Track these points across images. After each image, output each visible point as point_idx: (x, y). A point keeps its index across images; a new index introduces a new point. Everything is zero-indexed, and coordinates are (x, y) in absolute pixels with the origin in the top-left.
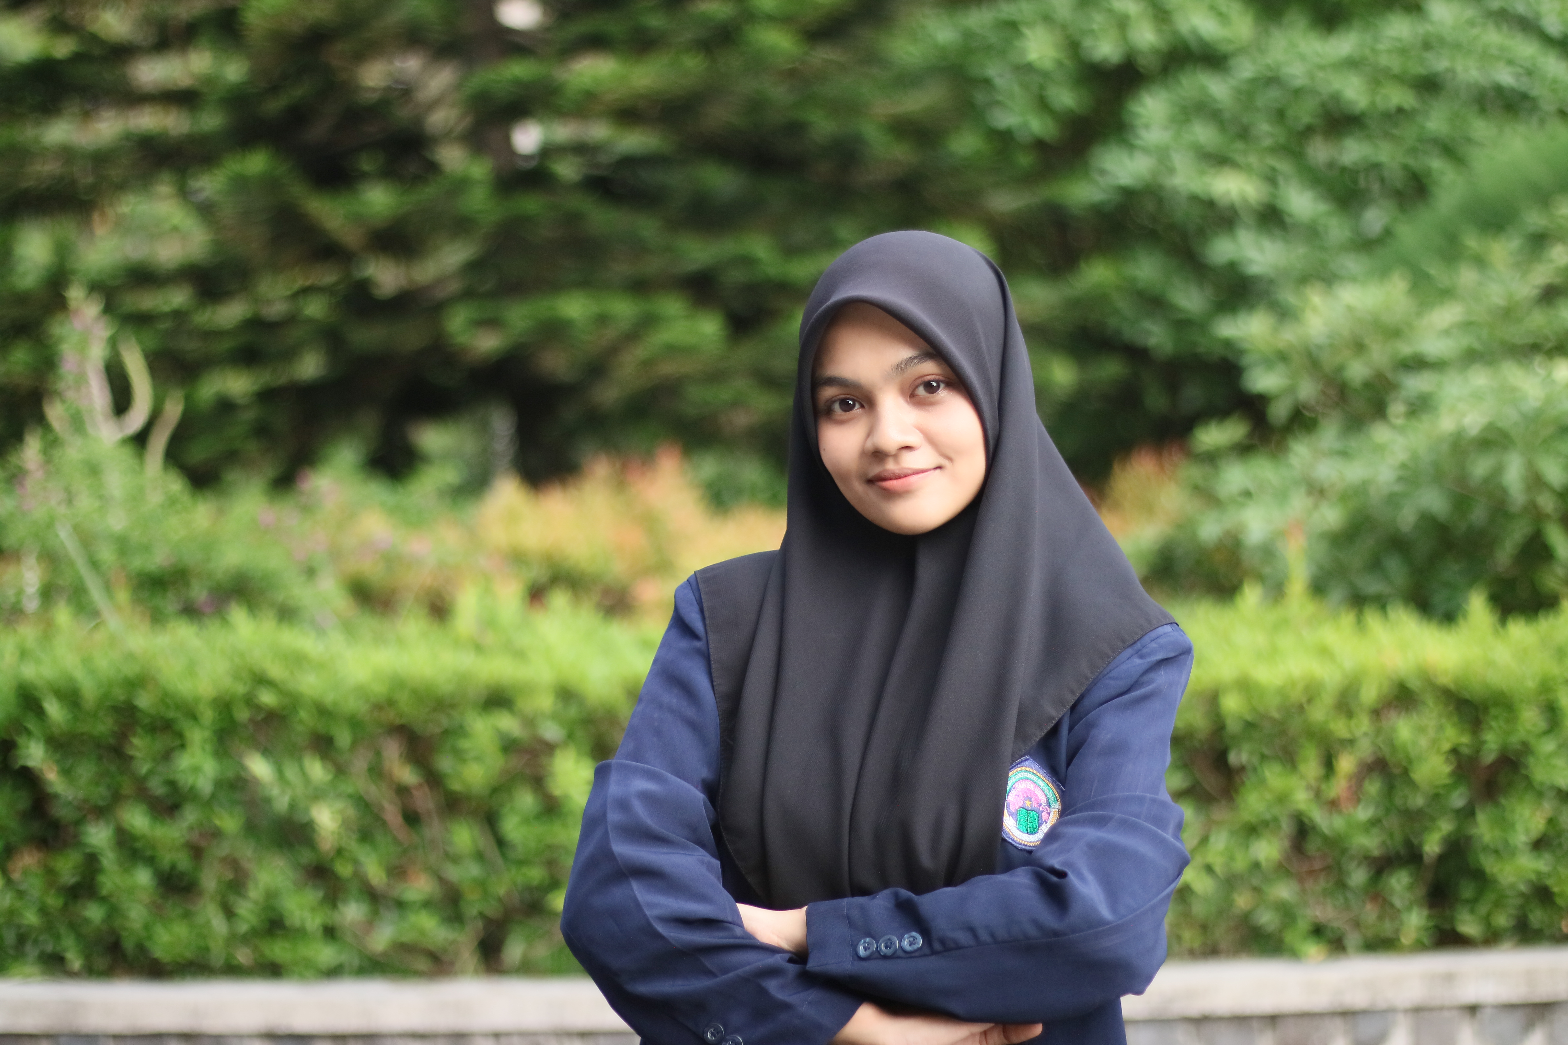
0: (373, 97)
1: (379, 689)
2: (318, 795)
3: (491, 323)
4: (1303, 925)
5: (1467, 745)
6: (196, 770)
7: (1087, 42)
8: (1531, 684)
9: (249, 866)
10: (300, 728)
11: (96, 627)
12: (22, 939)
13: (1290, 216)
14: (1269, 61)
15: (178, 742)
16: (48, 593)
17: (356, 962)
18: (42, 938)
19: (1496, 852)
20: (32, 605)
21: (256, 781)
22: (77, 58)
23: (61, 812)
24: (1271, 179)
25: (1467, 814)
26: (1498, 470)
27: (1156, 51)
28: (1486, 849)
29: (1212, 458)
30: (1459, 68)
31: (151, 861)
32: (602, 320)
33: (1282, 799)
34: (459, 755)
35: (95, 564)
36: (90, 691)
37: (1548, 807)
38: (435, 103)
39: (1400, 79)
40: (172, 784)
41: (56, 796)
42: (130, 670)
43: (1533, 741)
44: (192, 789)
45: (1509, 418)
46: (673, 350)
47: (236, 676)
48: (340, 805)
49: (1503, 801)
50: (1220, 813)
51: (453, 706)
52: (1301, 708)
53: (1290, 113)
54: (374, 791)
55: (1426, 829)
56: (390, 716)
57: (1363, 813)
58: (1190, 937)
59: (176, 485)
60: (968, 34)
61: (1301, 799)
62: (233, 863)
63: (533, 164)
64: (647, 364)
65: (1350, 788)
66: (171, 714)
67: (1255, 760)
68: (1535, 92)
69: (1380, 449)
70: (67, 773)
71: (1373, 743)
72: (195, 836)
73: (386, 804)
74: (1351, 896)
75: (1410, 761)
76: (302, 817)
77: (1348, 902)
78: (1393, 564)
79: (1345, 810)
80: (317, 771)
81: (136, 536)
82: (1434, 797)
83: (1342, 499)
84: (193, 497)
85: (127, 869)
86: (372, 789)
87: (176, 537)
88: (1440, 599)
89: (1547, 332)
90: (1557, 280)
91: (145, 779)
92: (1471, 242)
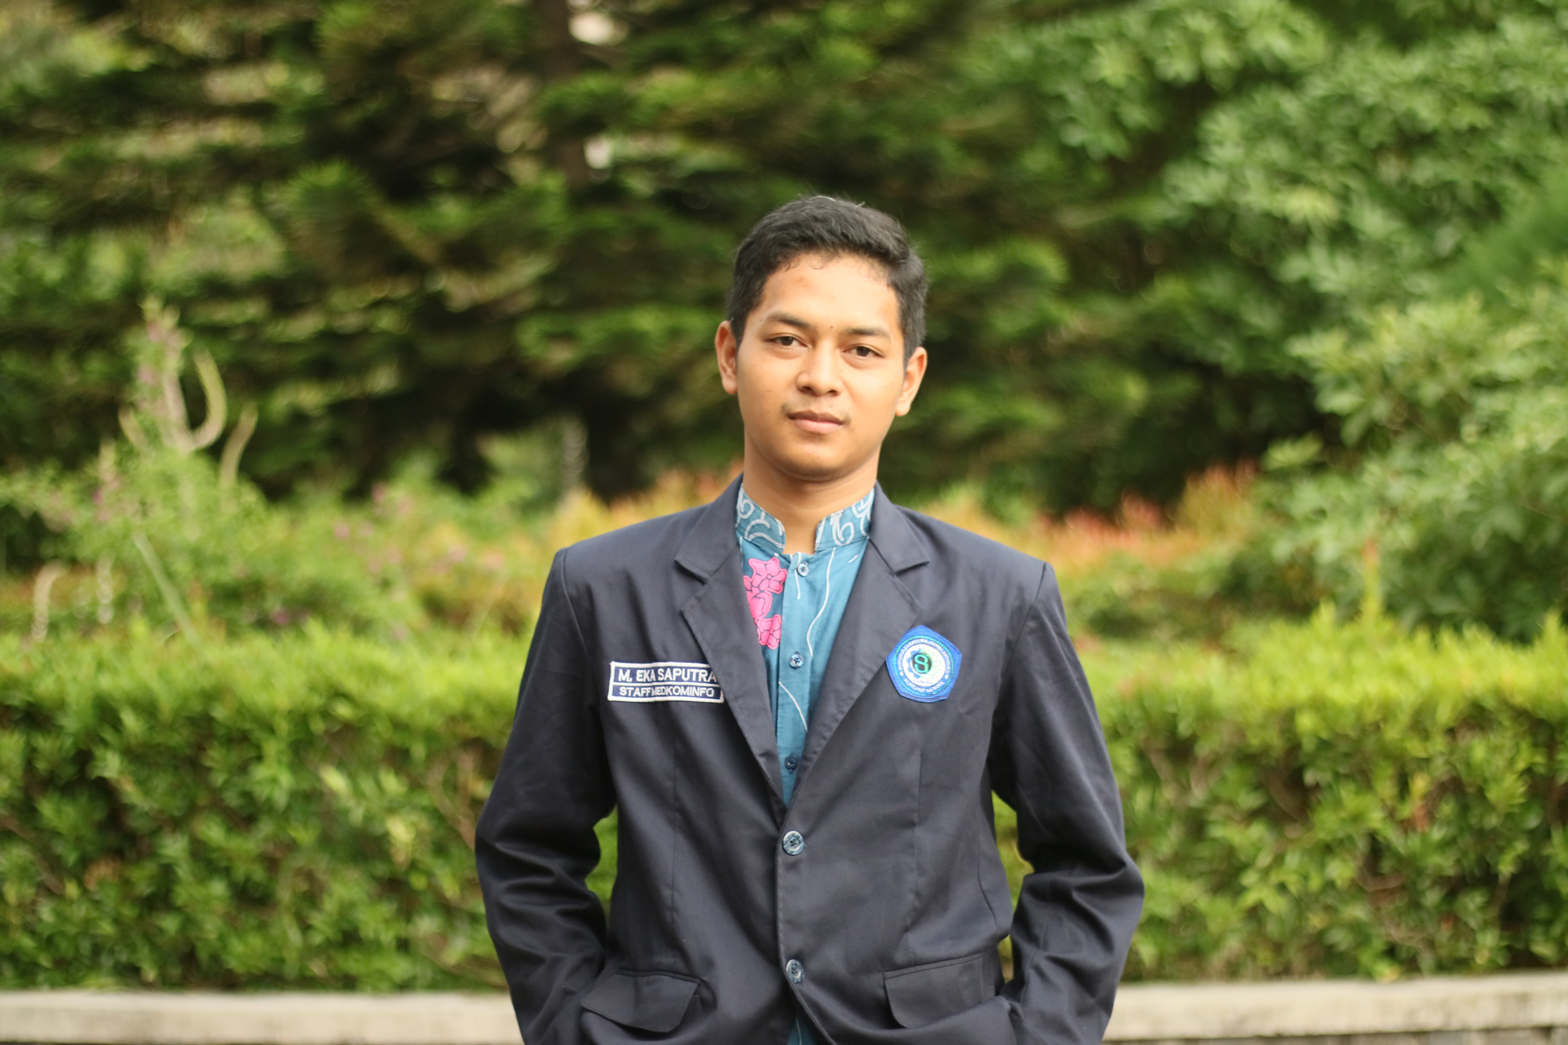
1: (455, 703)
2: (392, 810)
3: (566, 337)
4: (1378, 945)
5: (1542, 765)
6: (274, 781)
7: (1161, 61)
9: (321, 876)
10: (376, 740)
11: (173, 637)
12: (97, 950)
13: (1363, 233)
14: (1342, 78)
15: (253, 753)
16: (122, 604)
17: (429, 974)
18: (117, 948)
20: (106, 616)
21: (333, 794)
22: (154, 70)
23: (136, 823)
24: (1344, 197)
25: (1541, 835)
27: (1227, 68)
28: (1559, 869)
29: (1284, 476)
30: (1532, 88)
31: (226, 872)
32: (675, 334)
33: (1357, 818)
35: (170, 575)
36: (167, 703)
38: (507, 118)
39: (1472, 98)
40: (248, 796)
41: (132, 807)
42: (206, 682)
44: (269, 799)
47: (313, 688)
48: (414, 817)
50: (1292, 832)
52: (1377, 727)
53: (1364, 132)
54: (447, 804)
55: (1501, 850)
56: (467, 730)
57: (1437, 834)
58: (1264, 956)
59: (251, 496)
60: (1040, 51)
61: (1376, 819)
62: (309, 876)
63: (607, 177)
65: (1425, 807)
66: (248, 726)
67: (1331, 779)
69: (1452, 468)
70: (142, 783)
71: (1447, 762)
72: (270, 847)
73: (461, 818)
74: (1425, 916)
75: (1486, 781)
76: (377, 830)
77: (1422, 922)
78: (1466, 583)
79: (1419, 829)
80: (392, 784)
81: (211, 548)
82: (1509, 816)
83: (1414, 518)
84: (268, 508)
85: (202, 880)
86: (447, 802)
87: (251, 549)
88: (1514, 621)
91: (220, 790)
92: (1545, 261)
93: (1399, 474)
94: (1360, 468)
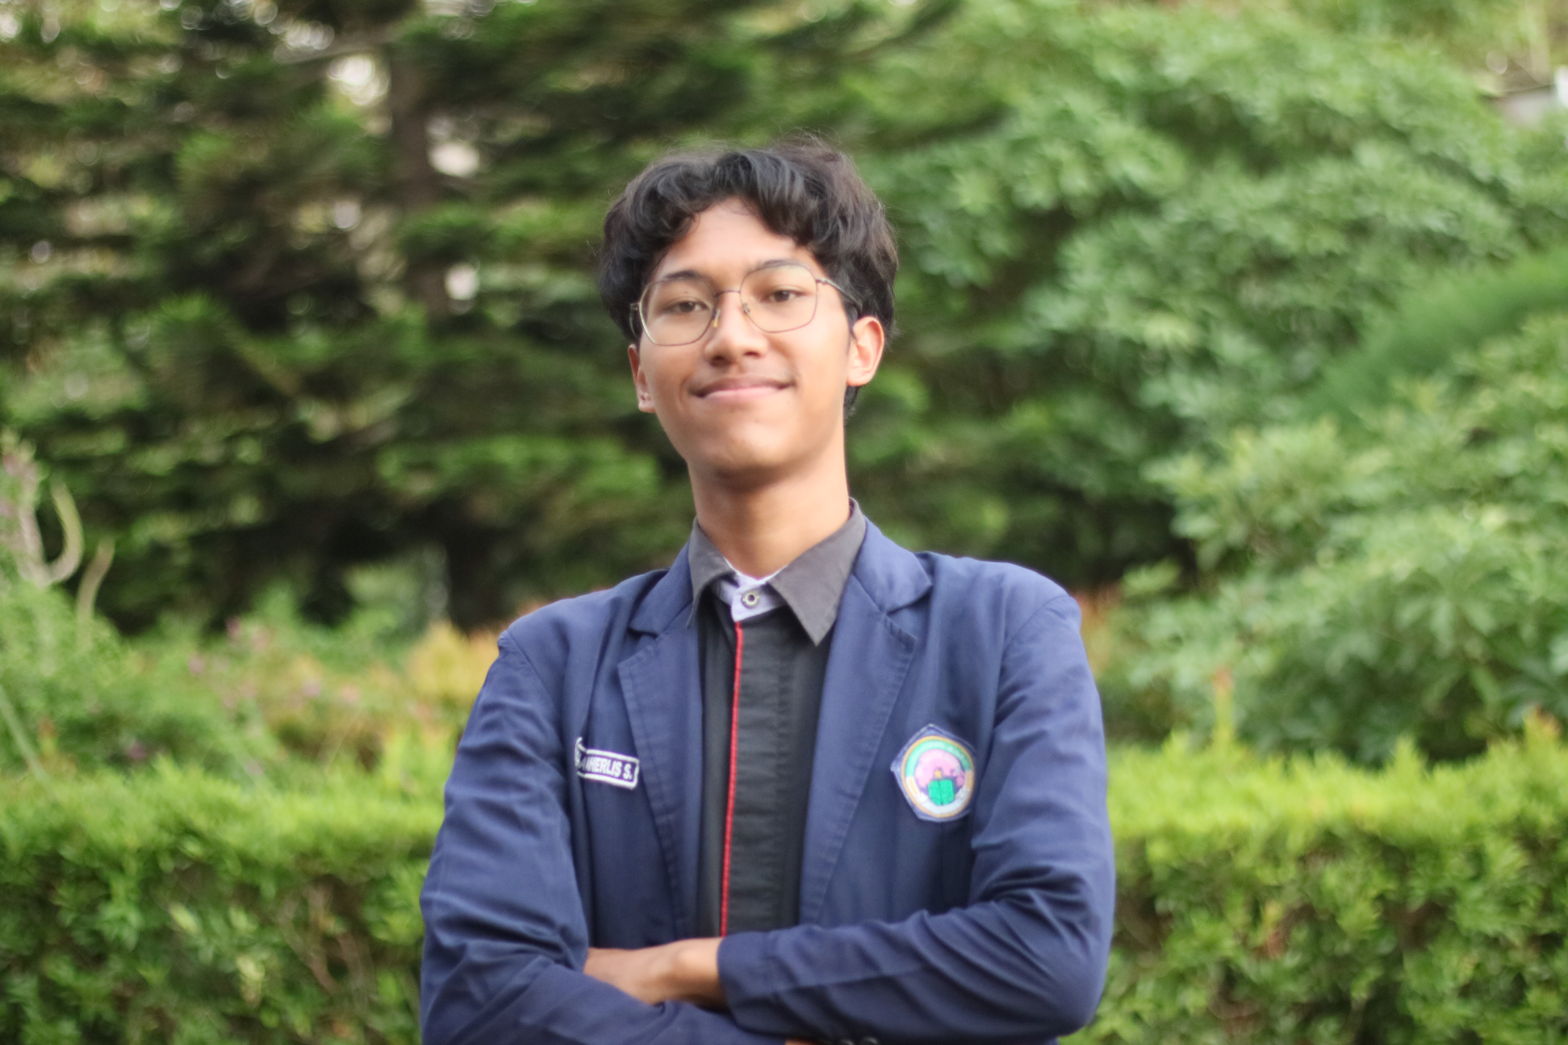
1: (306, 840)
2: (242, 948)
3: (427, 467)
5: (1393, 891)
6: (123, 920)
7: (1020, 189)
8: (1457, 831)
9: (171, 1015)
10: (226, 878)
11: (24, 778)
13: (1223, 359)
14: (1201, 206)
15: (102, 892)
19: (1424, 999)
21: (184, 932)
22: (12, 203)
24: (1203, 322)
25: (1394, 961)
26: (1427, 615)
27: (1085, 196)
28: (1413, 994)
29: (1141, 602)
30: (1389, 213)
31: (74, 1012)
32: (535, 464)
33: (1210, 946)
34: (384, 905)
35: (21, 711)
36: (15, 843)
37: (1475, 955)
38: (369, 249)
39: (1330, 224)
40: (97, 935)
42: (55, 820)
43: (1459, 887)
44: (118, 938)
45: (1436, 565)
46: (605, 494)
47: (162, 826)
48: (264, 955)
49: (1430, 947)
50: (1146, 960)
51: (378, 856)
52: (1227, 856)
53: (1221, 257)
54: (297, 941)
55: (1354, 976)
56: (317, 867)
57: (1291, 961)
59: (106, 632)
60: (901, 179)
61: (1228, 946)
62: (158, 1014)
63: (468, 308)
64: (581, 508)
65: (1277, 934)
66: (96, 864)
67: (1182, 907)
68: (1463, 236)
69: (1308, 593)
71: (1300, 890)
72: (119, 986)
73: (312, 954)
75: (1337, 908)
76: (229, 968)
78: (1322, 708)
79: (1272, 958)
80: (242, 921)
81: (66, 683)
82: (1362, 943)
83: (1272, 642)
84: (122, 643)
85: (51, 1021)
86: (298, 939)
87: (106, 684)
88: (1369, 747)
89: (1474, 477)
90: (1485, 425)
91: (69, 929)
92: (1399, 385)
93: (1254, 599)
94: (1217, 594)
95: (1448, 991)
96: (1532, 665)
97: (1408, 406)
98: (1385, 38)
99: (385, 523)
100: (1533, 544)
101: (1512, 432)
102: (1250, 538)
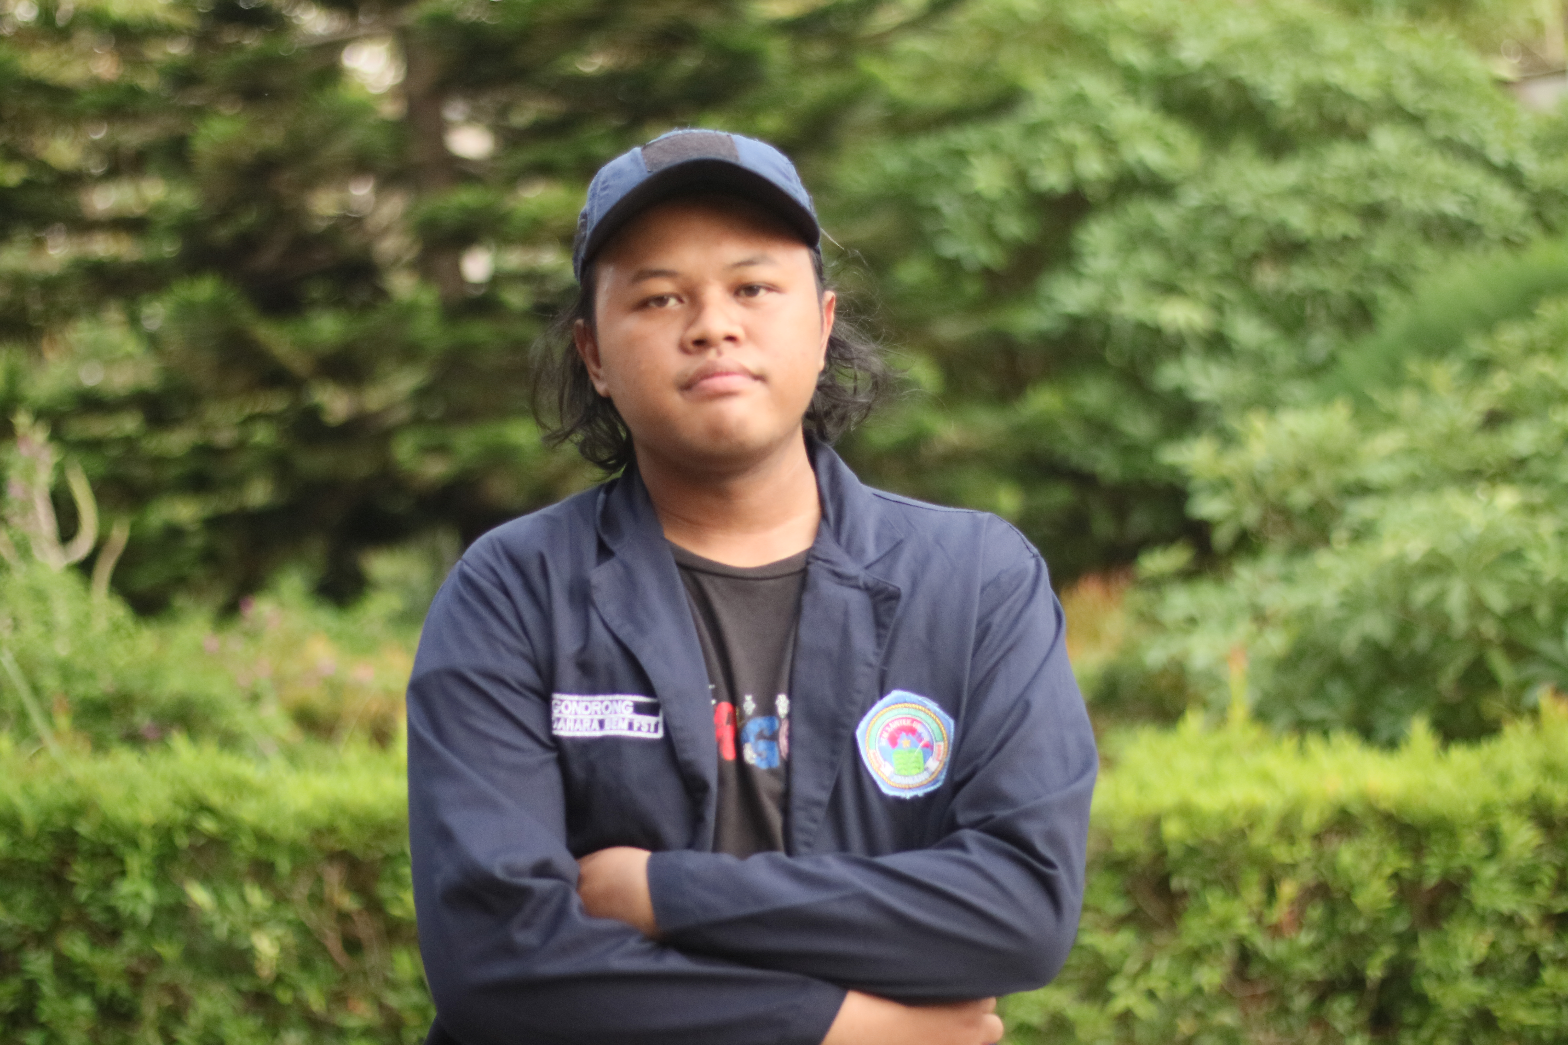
0: (321, 225)
1: (321, 816)
2: (258, 924)
3: (441, 449)
5: (1408, 870)
6: (138, 895)
7: (1034, 172)
8: (1472, 809)
9: (187, 991)
10: (241, 854)
11: (38, 752)
13: (1237, 343)
14: (1216, 190)
15: (117, 869)
19: (1439, 978)
21: (199, 909)
22: (27, 185)
24: (1218, 306)
25: (1408, 939)
26: (1441, 596)
27: (1101, 181)
28: (1428, 973)
29: (1157, 583)
30: (1404, 197)
31: (89, 988)
33: (1224, 924)
34: (398, 881)
35: (36, 690)
36: (30, 819)
37: (1490, 934)
38: (385, 231)
39: (1345, 208)
40: (111, 910)
42: (70, 797)
43: (1474, 866)
44: (133, 914)
45: (1450, 545)
47: (177, 802)
48: (279, 931)
49: (1445, 926)
50: (1161, 938)
52: (1242, 834)
53: (1236, 241)
54: (313, 918)
55: (1369, 954)
56: (331, 843)
57: (1305, 939)
59: (119, 611)
60: (916, 163)
61: (1243, 924)
62: (174, 990)
63: (482, 291)
65: (1291, 912)
66: (112, 840)
67: (1197, 885)
68: (1478, 221)
69: (1323, 575)
71: (1315, 868)
72: (134, 962)
73: (327, 931)
74: (1293, 1021)
75: (1352, 886)
76: (243, 945)
77: (1290, 1028)
78: (1337, 689)
79: (1287, 936)
80: (257, 897)
81: (81, 662)
82: (1376, 921)
83: (1286, 623)
84: (136, 623)
85: (66, 997)
86: (313, 915)
87: (120, 664)
88: (1384, 726)
89: (1490, 459)
90: (1500, 406)
91: (85, 904)
92: (1414, 366)
93: (1268, 580)
94: (1231, 573)
95: (1462, 969)
96: (1547, 646)
97: (1422, 387)
98: (1400, 22)
99: (400, 506)
100: (1547, 526)
101: (1528, 414)
102: (1264, 519)
